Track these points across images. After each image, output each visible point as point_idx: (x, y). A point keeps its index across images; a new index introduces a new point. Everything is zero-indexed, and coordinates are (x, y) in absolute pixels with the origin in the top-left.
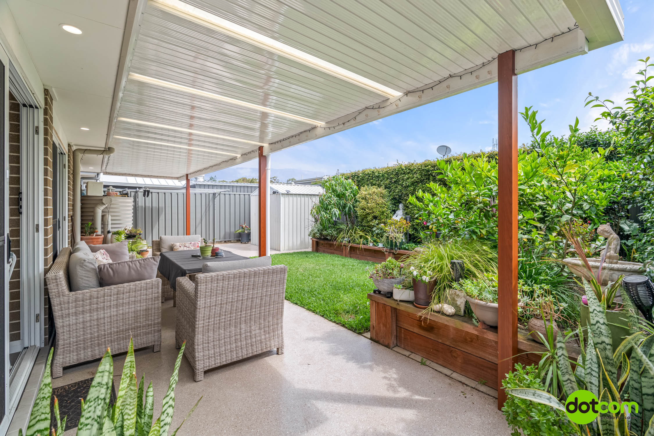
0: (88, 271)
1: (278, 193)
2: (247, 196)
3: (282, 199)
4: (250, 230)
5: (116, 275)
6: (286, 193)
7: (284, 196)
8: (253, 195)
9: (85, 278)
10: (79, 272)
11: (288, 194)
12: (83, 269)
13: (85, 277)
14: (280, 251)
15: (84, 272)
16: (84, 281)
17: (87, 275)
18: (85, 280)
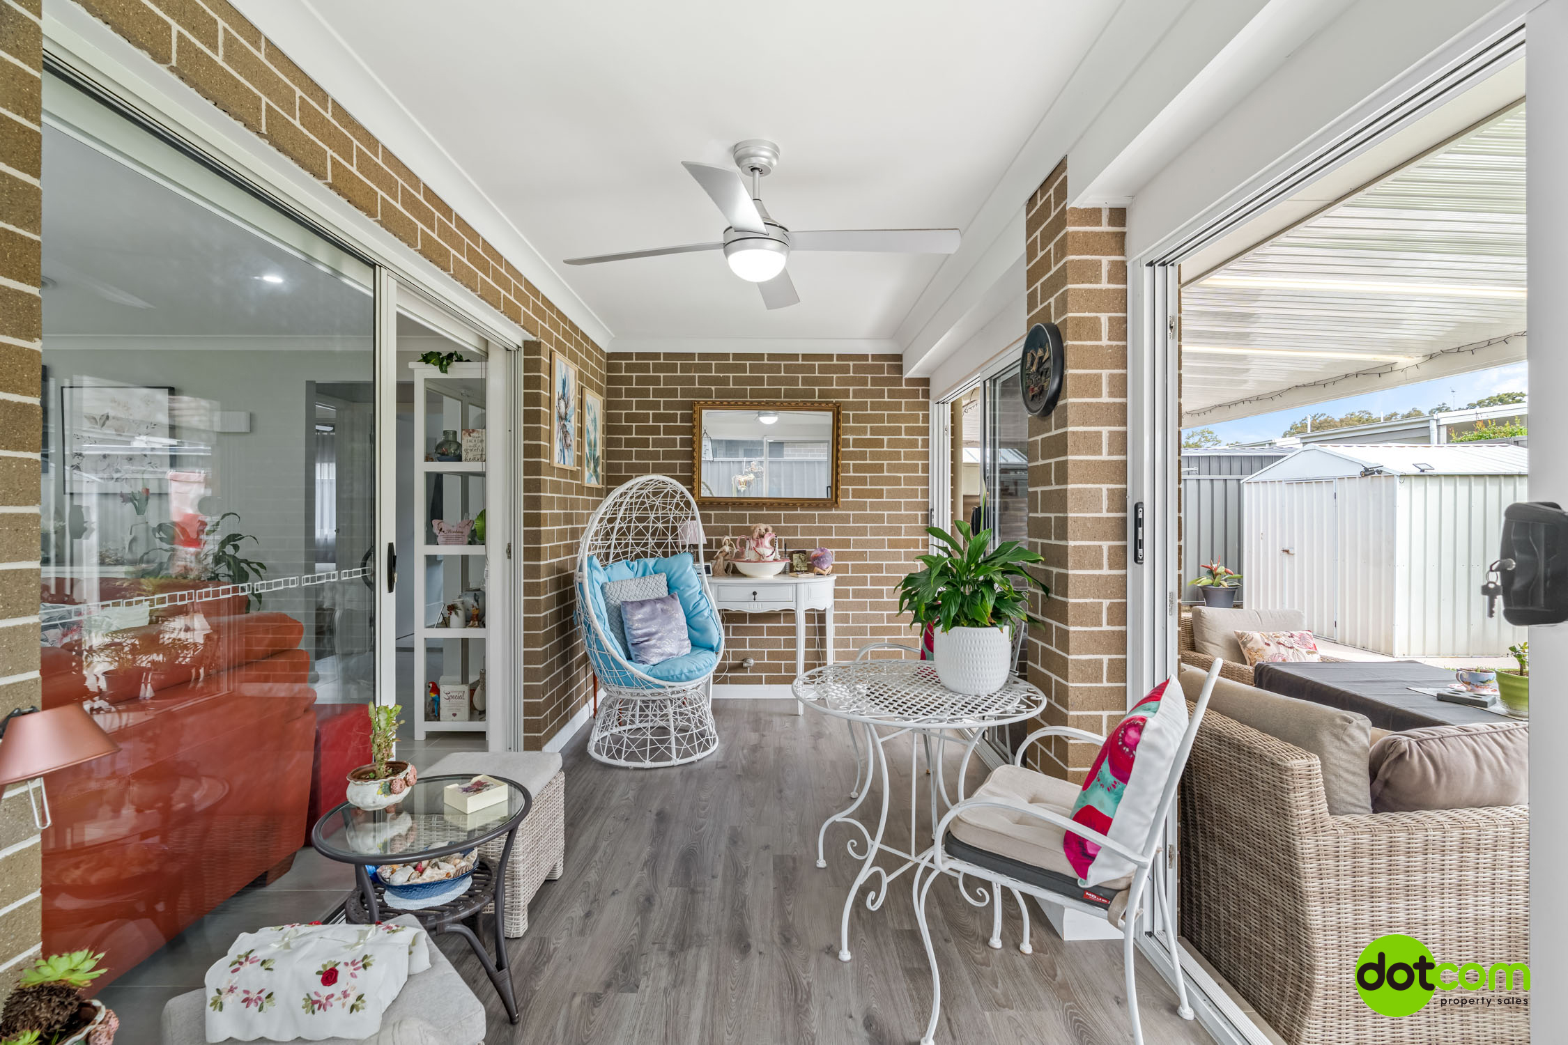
0: (1354, 754)
1: (1380, 472)
2: (1232, 486)
3: (1402, 490)
4: (1240, 580)
5: (1444, 779)
6: (1417, 471)
7: (1407, 481)
8: (1257, 479)
9: (1346, 775)
10: (1332, 753)
11: (1423, 475)
12: (1343, 746)
13: (1347, 771)
14: (1391, 655)
15: (1344, 756)
16: (1344, 786)
17: (1351, 768)
18: (1346, 781)
